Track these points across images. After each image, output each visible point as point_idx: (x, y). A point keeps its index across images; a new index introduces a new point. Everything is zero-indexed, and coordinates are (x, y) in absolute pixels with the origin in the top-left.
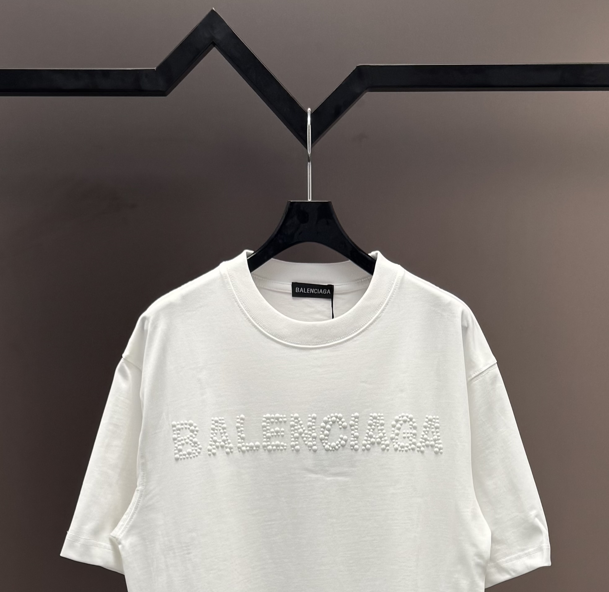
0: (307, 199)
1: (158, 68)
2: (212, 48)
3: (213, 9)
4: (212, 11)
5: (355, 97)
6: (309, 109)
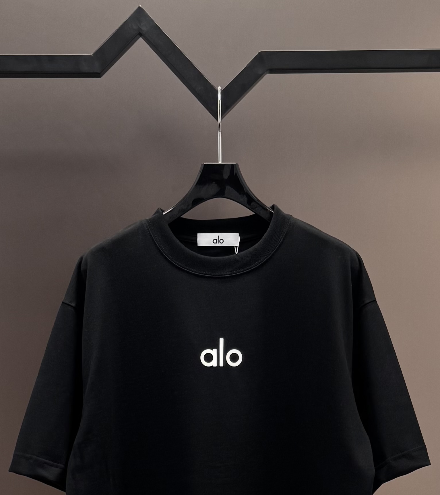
4: (139, 7)
5: (258, 78)
6: (219, 88)
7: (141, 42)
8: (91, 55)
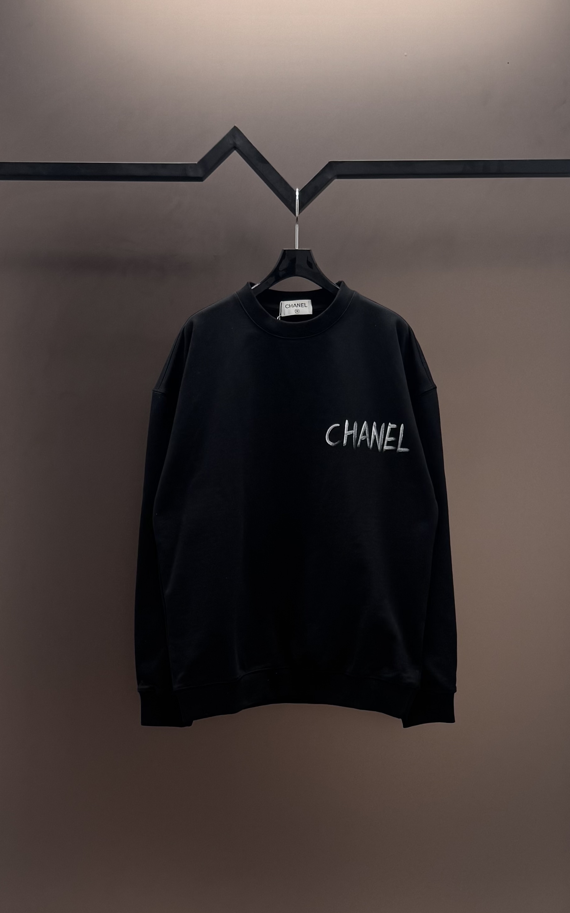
0: (295, 248)
1: (199, 162)
2: (233, 151)
3: (236, 125)
4: (235, 127)
5: (328, 182)
6: (297, 190)
7: (235, 153)
8: (196, 164)
